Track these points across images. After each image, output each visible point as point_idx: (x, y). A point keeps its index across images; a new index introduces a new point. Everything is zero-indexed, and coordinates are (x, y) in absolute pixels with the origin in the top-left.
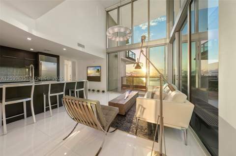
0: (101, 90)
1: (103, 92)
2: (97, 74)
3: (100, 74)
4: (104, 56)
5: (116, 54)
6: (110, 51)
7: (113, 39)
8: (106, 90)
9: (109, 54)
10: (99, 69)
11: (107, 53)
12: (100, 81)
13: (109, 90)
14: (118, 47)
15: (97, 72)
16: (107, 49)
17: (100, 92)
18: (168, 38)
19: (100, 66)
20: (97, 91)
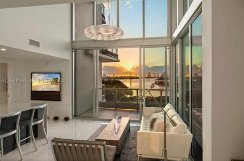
0: (62, 117)
1: (66, 119)
2: (55, 88)
3: (61, 87)
4: (67, 56)
6: (77, 46)
8: (71, 117)
9: (76, 50)
10: (57, 79)
11: (72, 49)
12: (60, 100)
13: (76, 116)
14: (95, 41)
15: (53, 84)
16: (73, 43)
17: (59, 119)
18: (170, 38)
19: (60, 73)
20: (54, 118)
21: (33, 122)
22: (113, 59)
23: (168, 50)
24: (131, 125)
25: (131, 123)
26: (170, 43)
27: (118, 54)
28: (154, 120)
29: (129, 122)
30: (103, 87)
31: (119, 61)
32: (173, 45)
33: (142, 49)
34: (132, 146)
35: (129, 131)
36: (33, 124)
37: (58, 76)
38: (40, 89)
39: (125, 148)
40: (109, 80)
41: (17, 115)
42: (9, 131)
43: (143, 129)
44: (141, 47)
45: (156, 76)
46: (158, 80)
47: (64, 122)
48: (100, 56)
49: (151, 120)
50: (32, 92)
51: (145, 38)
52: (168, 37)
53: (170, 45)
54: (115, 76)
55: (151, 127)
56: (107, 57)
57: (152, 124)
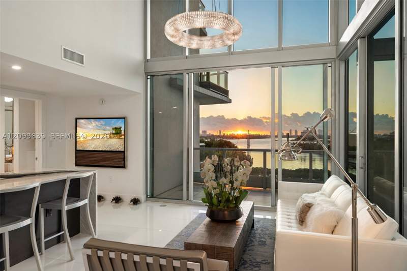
0: (127, 198)
1: (135, 201)
2: (115, 144)
4: (138, 86)
8: (142, 197)
9: (152, 77)
10: (120, 128)
11: (147, 74)
12: (124, 167)
13: (153, 196)
14: (186, 58)
15: (113, 138)
16: (149, 63)
17: (123, 201)
18: (335, 45)
19: (124, 118)
20: (113, 200)
21: (67, 204)
22: (219, 96)
23: (329, 69)
24: (257, 216)
25: (255, 212)
26: (335, 57)
28: (308, 207)
29: (252, 210)
30: (201, 146)
31: (229, 101)
32: (341, 60)
33: (277, 70)
34: (259, 259)
35: (253, 226)
36: (66, 208)
37: (120, 124)
38: (92, 147)
39: (245, 262)
40: (212, 141)
41: (33, 189)
42: (18, 220)
43: (282, 225)
44: (274, 65)
45: (293, 133)
46: (295, 140)
47: (132, 206)
48: (196, 91)
49: (301, 207)
50: (78, 152)
51: (282, 48)
52: (330, 43)
53: (333, 60)
54: (222, 134)
55: (300, 220)
56: (209, 94)
57: (303, 215)
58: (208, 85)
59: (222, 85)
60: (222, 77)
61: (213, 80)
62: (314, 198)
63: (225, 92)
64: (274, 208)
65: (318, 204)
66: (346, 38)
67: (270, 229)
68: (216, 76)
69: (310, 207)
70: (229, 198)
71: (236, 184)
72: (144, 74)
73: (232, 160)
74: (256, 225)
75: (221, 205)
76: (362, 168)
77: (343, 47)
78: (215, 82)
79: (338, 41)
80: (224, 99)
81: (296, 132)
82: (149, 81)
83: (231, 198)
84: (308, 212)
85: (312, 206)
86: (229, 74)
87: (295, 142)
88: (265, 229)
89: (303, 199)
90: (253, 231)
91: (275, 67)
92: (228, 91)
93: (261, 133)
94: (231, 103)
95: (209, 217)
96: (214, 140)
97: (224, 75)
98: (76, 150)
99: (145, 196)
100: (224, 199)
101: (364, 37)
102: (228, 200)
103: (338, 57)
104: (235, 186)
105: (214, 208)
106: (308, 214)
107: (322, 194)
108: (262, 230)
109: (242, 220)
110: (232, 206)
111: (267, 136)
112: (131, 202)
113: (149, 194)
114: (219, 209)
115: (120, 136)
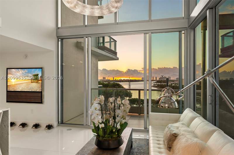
0: (44, 125)
1: (49, 127)
2: (35, 87)
3: (42, 86)
4: (51, 45)
5: (80, 40)
6: (65, 33)
7: (77, 10)
8: (55, 124)
9: (62, 39)
10: (38, 75)
11: (58, 38)
12: (41, 102)
13: (62, 123)
14: (86, 27)
15: (34, 82)
16: (59, 30)
17: (41, 127)
18: (187, 19)
19: (42, 68)
20: (33, 126)
22: (111, 56)
23: (183, 35)
26: (187, 26)
27: (117, 51)
28: (174, 137)
30: (99, 87)
31: (118, 59)
32: (191, 28)
33: (148, 35)
35: (132, 146)
38: (19, 89)
40: (109, 83)
46: (156, 82)
47: (47, 130)
48: (92, 50)
49: (168, 136)
50: (8, 92)
51: (151, 20)
52: (183, 17)
53: (186, 29)
54: (115, 79)
55: (168, 147)
56: (104, 54)
57: (170, 143)
58: (104, 48)
59: (113, 48)
60: (113, 44)
61: (107, 45)
62: (178, 128)
63: (115, 53)
64: (146, 130)
65: (183, 135)
66: (195, 13)
67: (144, 148)
68: (109, 43)
69: (176, 137)
70: (112, 130)
71: (117, 119)
72: (56, 37)
73: (115, 99)
74: (134, 144)
75: (106, 136)
76: (211, 104)
77: (194, 19)
78: (109, 47)
79: (189, 15)
80: (114, 58)
81: (156, 78)
82: (60, 42)
83: (114, 130)
84: (174, 140)
85: (178, 136)
86: (117, 42)
87: (156, 84)
88: (140, 148)
89: (170, 128)
90: (132, 150)
91: (147, 34)
92: (117, 53)
93: (137, 79)
94: (118, 60)
95: (97, 145)
96: (110, 83)
97: (114, 42)
98: (7, 91)
99: (57, 122)
100: (108, 131)
101: (212, 8)
102: (112, 132)
103: (189, 27)
104: (117, 121)
105: (101, 139)
106: (175, 142)
107: (183, 124)
108: (138, 149)
109: (123, 147)
110: (115, 136)
111: (140, 80)
112: (46, 127)
113: (60, 121)
114: (105, 139)
115: (38, 81)
